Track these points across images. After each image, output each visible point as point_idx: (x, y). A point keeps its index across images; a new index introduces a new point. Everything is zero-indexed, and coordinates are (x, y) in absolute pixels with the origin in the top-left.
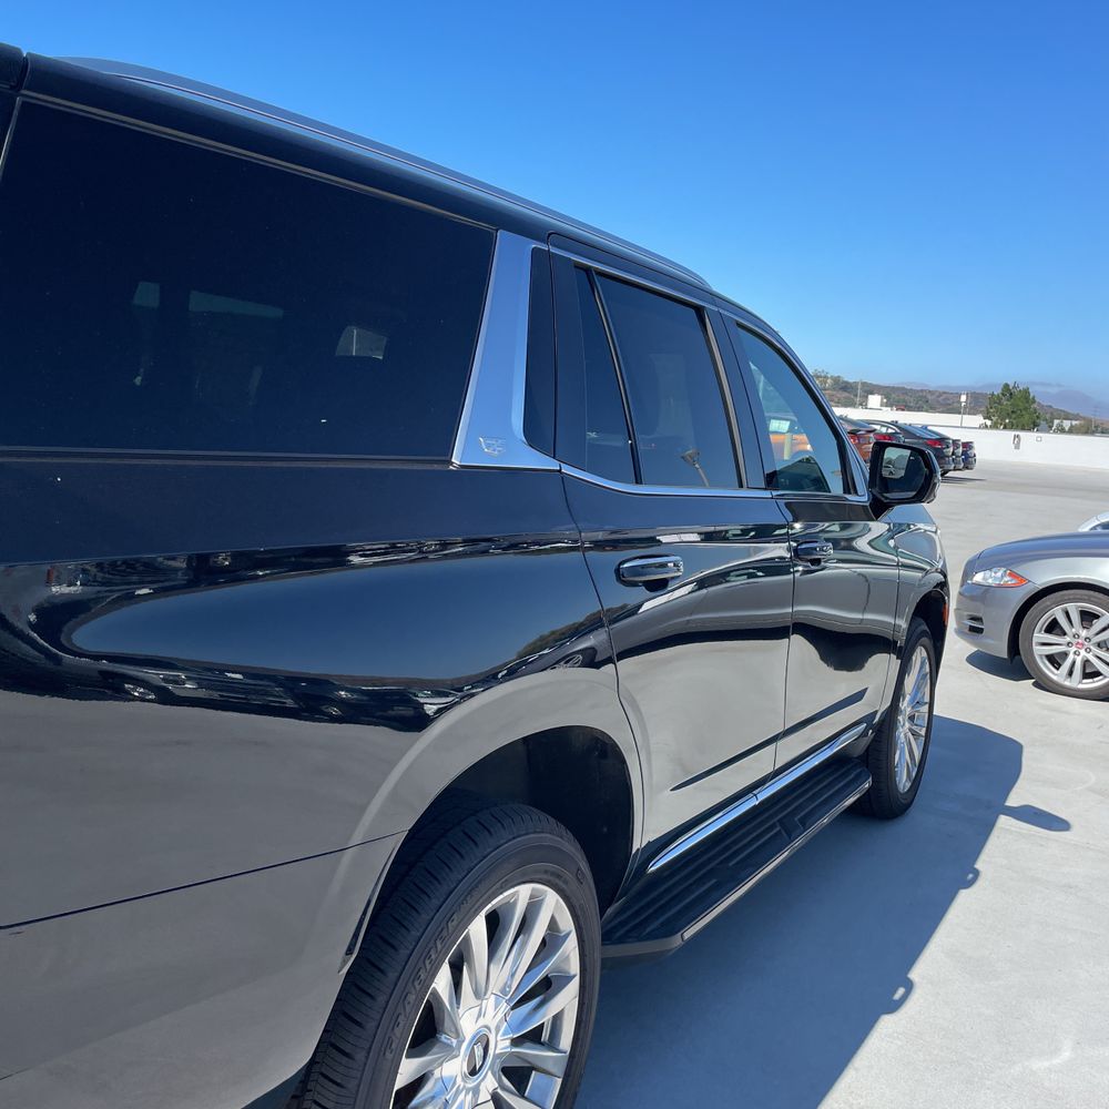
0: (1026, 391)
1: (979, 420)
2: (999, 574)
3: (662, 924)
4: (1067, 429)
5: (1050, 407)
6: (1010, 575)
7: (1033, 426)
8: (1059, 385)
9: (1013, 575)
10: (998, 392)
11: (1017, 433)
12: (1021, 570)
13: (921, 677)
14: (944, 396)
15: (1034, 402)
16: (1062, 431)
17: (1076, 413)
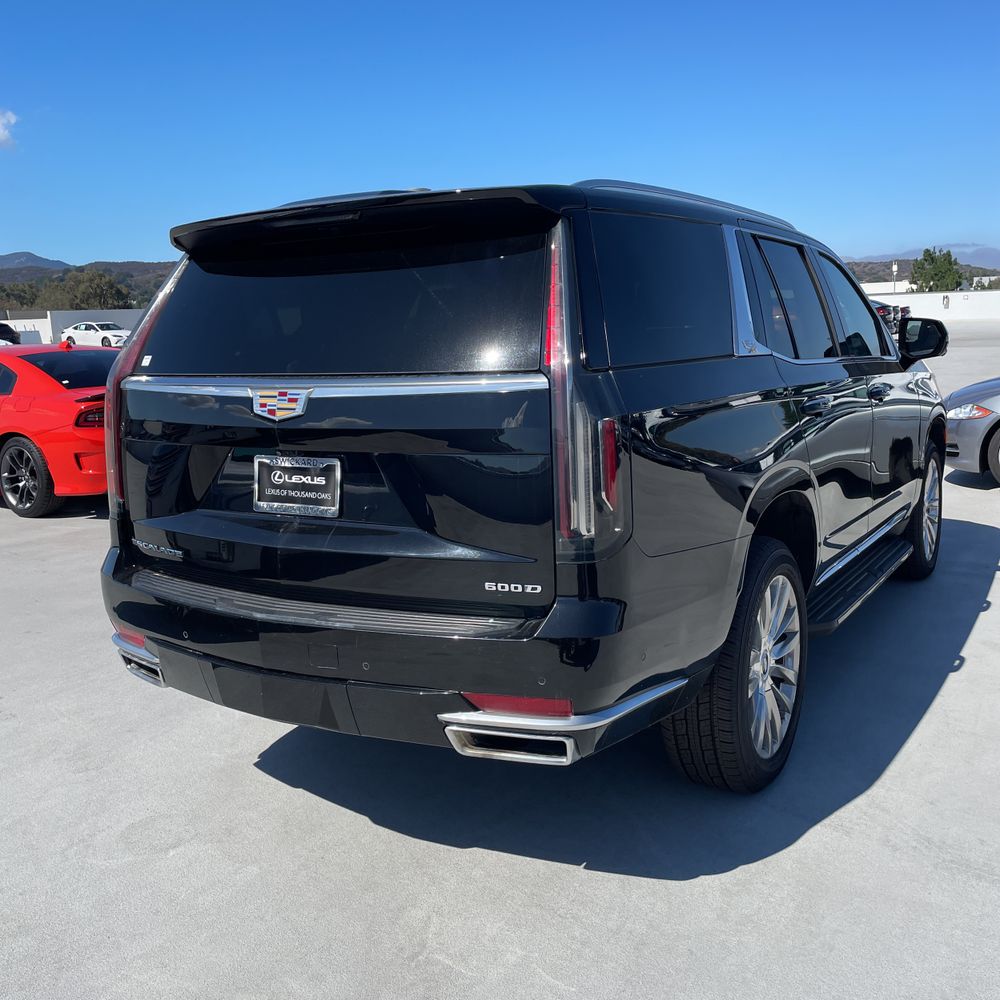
0: (949, 254)
1: (905, 285)
2: (968, 409)
3: (824, 616)
4: (986, 284)
5: (969, 266)
6: (977, 409)
7: (957, 286)
8: (974, 245)
9: (980, 408)
10: (920, 257)
11: (945, 294)
12: (985, 404)
13: (934, 481)
14: (870, 266)
15: (956, 264)
16: (983, 288)
17: (991, 268)
